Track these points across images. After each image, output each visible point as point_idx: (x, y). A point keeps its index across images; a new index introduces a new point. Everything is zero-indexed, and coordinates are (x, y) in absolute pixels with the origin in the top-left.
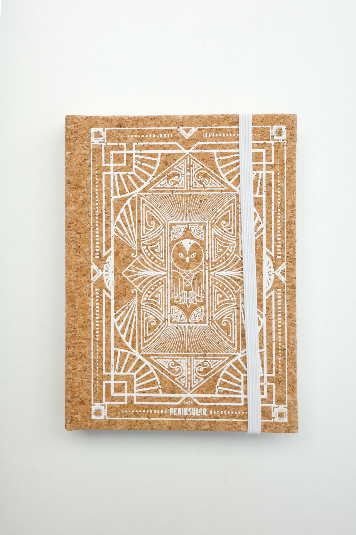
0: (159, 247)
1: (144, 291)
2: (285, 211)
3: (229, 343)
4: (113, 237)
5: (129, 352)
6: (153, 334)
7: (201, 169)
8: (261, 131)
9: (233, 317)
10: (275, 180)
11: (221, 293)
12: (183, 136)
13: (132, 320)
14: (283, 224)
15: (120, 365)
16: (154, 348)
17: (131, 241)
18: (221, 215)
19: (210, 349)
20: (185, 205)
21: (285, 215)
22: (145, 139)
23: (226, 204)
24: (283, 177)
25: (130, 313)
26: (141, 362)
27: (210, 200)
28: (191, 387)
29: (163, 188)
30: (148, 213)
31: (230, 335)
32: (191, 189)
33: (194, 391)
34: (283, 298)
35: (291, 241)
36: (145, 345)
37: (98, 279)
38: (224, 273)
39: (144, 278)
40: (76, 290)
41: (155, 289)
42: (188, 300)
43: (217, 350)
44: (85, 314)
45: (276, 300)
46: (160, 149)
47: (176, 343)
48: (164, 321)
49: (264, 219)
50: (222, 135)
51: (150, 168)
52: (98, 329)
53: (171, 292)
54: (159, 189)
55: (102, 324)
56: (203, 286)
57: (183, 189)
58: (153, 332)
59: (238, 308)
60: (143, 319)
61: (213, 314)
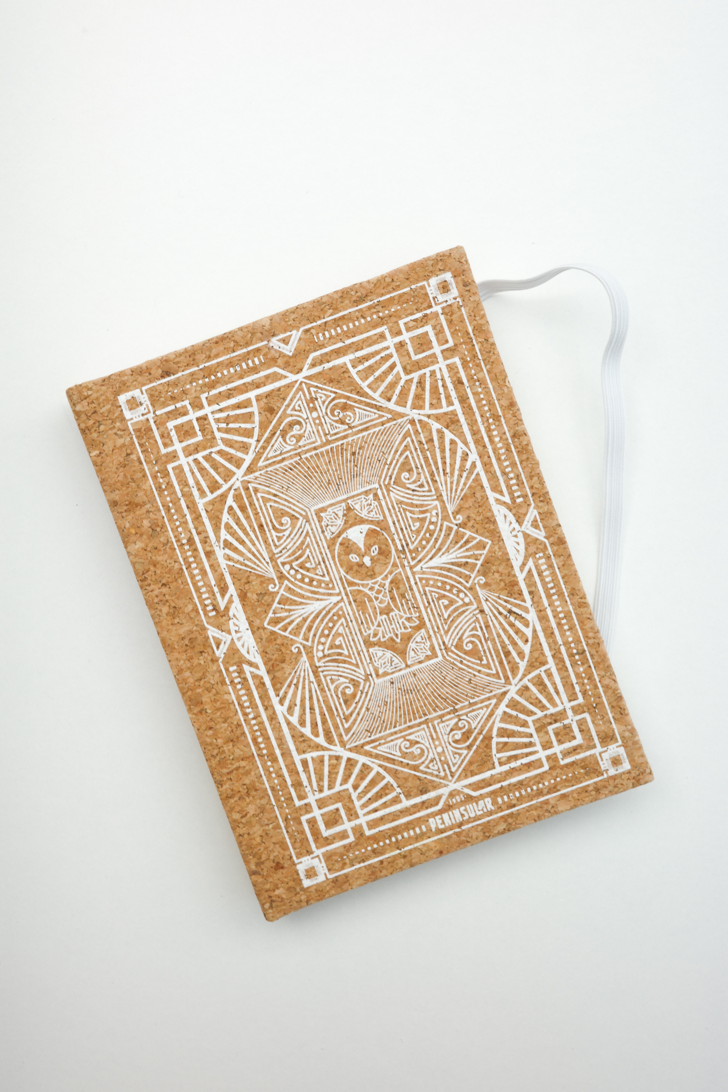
0: (311, 558)
1: (313, 641)
2: (502, 419)
3: (488, 675)
4: (227, 570)
5: (326, 754)
6: (356, 708)
7: (333, 399)
8: (413, 297)
9: (479, 629)
10: (465, 371)
11: (444, 596)
12: (283, 353)
13: (311, 698)
14: (506, 442)
15: (318, 779)
16: (367, 730)
17: (260, 564)
18: (396, 464)
19: (461, 697)
20: (328, 471)
21: (505, 425)
22: (218, 382)
23: (397, 442)
24: (478, 362)
25: (304, 688)
26: (352, 762)
27: (368, 446)
28: (451, 772)
29: (281, 454)
30: (271, 506)
31: (485, 662)
32: (330, 439)
33: (459, 776)
34: (551, 566)
35: (530, 465)
36: (347, 731)
37: (227, 650)
38: (437, 561)
39: (305, 620)
40: (197, 683)
41: (330, 632)
42: (393, 629)
43: (472, 694)
44: (228, 718)
45: (540, 574)
46: (251, 390)
47: (400, 707)
48: (366, 679)
49: (472, 445)
50: (348, 327)
51: (246, 429)
52: (258, 733)
54: (275, 459)
55: (261, 723)
56: (409, 595)
57: (316, 444)
58: (354, 705)
59: (482, 611)
60: (329, 690)
61: (444, 637)
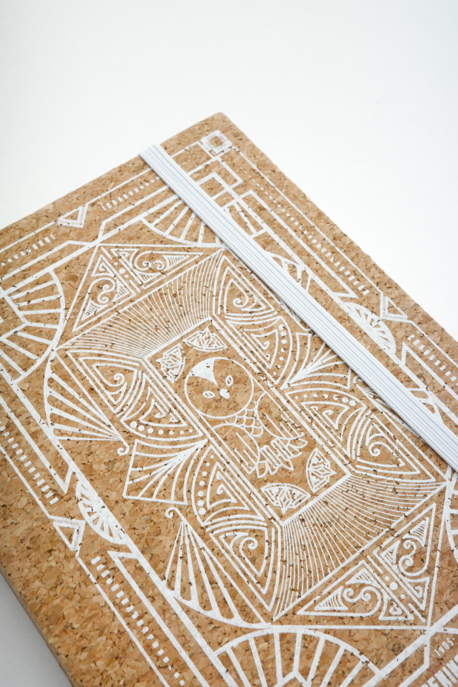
0: (159, 407)
1: (189, 499)
2: (316, 228)
3: (413, 478)
4: (61, 446)
5: (250, 637)
6: (268, 564)
7: (137, 254)
8: (190, 155)
9: (380, 430)
10: (263, 199)
11: (326, 407)
12: (73, 227)
13: (207, 569)
14: (329, 247)
15: (251, 677)
16: (292, 590)
17: (100, 430)
18: (223, 294)
19: (392, 512)
20: (152, 318)
21: (321, 233)
22: (10, 267)
23: (217, 274)
24: (273, 189)
25: (194, 559)
26: (288, 638)
27: (188, 284)
28: (421, 612)
29: (95, 314)
30: (97, 367)
31: (402, 464)
32: (145, 288)
33: (434, 614)
34: (428, 344)
35: (362, 260)
36: (268, 597)
37: (83, 539)
38: (303, 373)
39: (171, 477)
40: (52, 593)
41: (206, 483)
42: (280, 457)
43: (404, 505)
44: (105, 627)
45: (421, 355)
46: (47, 266)
47: (323, 548)
48: (270, 526)
49: (296, 257)
50: (134, 192)
51: (50, 301)
52: (151, 637)
53: (239, 466)
54: (90, 321)
55: (151, 621)
56: (285, 417)
57: (132, 297)
58: (265, 562)
59: (375, 410)
60: (228, 552)
61: (343, 449)
